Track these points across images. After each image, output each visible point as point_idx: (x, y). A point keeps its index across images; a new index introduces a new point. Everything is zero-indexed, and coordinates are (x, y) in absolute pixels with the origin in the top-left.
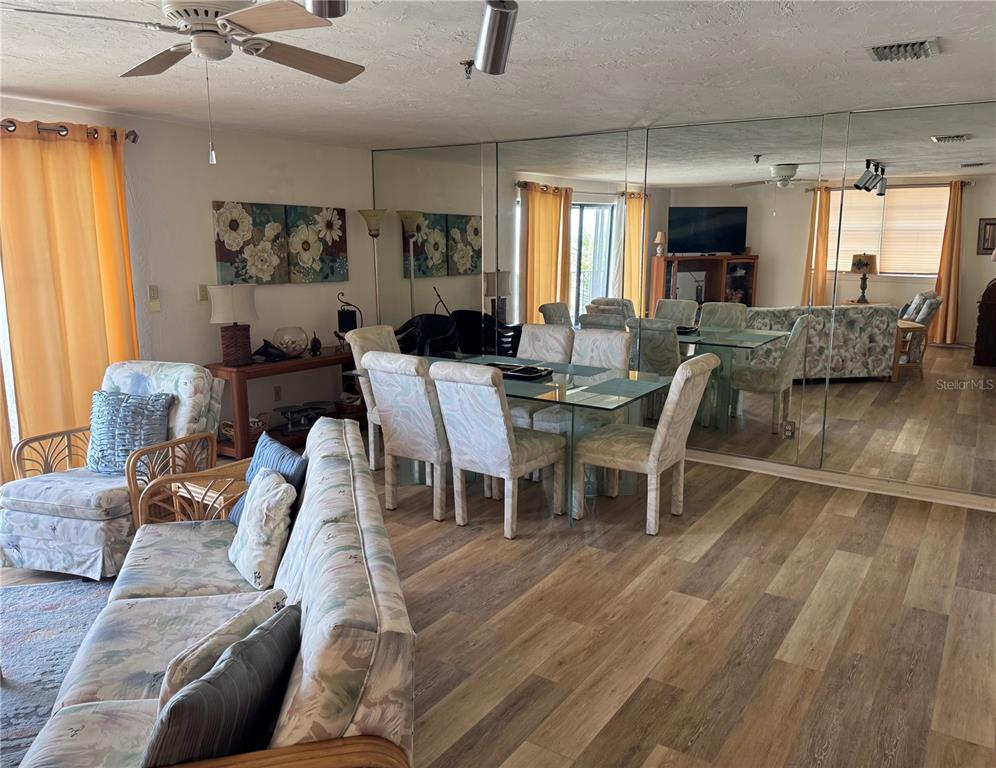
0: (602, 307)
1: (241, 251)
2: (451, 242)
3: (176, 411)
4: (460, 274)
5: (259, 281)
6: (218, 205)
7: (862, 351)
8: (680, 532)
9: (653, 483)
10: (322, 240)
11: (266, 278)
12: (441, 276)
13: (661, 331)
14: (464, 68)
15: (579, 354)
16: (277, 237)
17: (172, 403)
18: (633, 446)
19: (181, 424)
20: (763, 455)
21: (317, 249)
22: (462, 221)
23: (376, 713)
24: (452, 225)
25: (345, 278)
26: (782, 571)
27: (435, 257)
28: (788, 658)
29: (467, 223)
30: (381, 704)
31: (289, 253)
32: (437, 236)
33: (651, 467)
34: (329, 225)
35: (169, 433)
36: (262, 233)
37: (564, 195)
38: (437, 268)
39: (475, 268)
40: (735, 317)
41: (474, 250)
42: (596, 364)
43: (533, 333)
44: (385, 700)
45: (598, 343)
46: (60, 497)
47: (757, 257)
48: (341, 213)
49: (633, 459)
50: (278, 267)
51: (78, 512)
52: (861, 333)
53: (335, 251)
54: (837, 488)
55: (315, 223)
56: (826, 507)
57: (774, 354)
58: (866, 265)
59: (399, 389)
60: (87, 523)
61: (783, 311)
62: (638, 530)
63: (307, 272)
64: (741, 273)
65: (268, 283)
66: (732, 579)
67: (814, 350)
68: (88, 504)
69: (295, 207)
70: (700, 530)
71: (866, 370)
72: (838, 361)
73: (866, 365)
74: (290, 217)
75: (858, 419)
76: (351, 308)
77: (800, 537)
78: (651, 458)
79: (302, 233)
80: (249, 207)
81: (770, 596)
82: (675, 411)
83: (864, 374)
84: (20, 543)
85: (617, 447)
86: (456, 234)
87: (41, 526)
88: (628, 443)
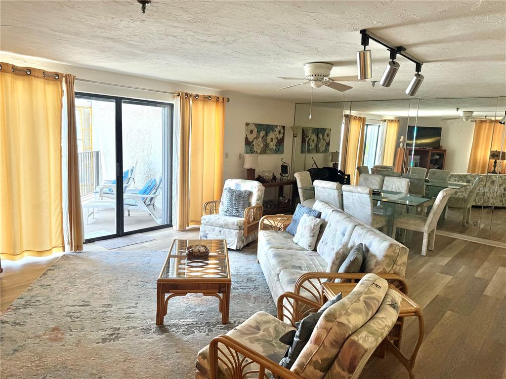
0: (379, 169)
1: (253, 142)
2: (319, 139)
3: (252, 197)
4: (320, 152)
5: (257, 152)
6: (247, 124)
7: (500, 195)
8: (435, 256)
9: (426, 236)
10: (277, 138)
11: (259, 152)
12: (314, 153)
13: (417, 180)
14: (372, 83)
15: (386, 186)
16: (264, 136)
17: (250, 194)
18: (418, 221)
19: (254, 201)
20: (461, 232)
21: (275, 141)
22: (323, 130)
23: (398, 268)
24: (320, 132)
25: (282, 153)
26: (479, 270)
27: (313, 145)
28: (488, 294)
29: (325, 131)
30: (400, 265)
31: (266, 143)
32: (314, 137)
33: (425, 230)
34: (280, 132)
35: (250, 204)
36: (259, 135)
37: (362, 120)
38: (313, 149)
39: (326, 150)
40: (444, 176)
41: (326, 143)
42: (394, 190)
43: (365, 178)
44: (401, 265)
45: (395, 182)
46: (224, 221)
47: (446, 150)
48: (284, 127)
49: (418, 226)
50: (263, 148)
51: (230, 226)
52: (500, 187)
53: (281, 142)
54: (496, 247)
55: (276, 131)
56: (493, 253)
57: (459, 193)
58: (497, 156)
59: (327, 194)
60: (232, 230)
61: (464, 175)
62: (418, 254)
63: (271, 150)
64: (437, 157)
65: (260, 153)
66: (460, 271)
67: (481, 194)
68: (234, 224)
69: (270, 125)
70: (442, 256)
71: (501, 204)
72: (486, 199)
73: (502, 201)
74: (268, 129)
75: (500, 223)
76: (286, 164)
77: (484, 261)
78: (426, 226)
79: (272, 135)
80: (257, 125)
81: (477, 277)
82: (437, 209)
83: (500, 205)
84: (208, 236)
85: (412, 222)
86: (321, 136)
87: (216, 230)
88: (416, 220)
